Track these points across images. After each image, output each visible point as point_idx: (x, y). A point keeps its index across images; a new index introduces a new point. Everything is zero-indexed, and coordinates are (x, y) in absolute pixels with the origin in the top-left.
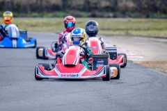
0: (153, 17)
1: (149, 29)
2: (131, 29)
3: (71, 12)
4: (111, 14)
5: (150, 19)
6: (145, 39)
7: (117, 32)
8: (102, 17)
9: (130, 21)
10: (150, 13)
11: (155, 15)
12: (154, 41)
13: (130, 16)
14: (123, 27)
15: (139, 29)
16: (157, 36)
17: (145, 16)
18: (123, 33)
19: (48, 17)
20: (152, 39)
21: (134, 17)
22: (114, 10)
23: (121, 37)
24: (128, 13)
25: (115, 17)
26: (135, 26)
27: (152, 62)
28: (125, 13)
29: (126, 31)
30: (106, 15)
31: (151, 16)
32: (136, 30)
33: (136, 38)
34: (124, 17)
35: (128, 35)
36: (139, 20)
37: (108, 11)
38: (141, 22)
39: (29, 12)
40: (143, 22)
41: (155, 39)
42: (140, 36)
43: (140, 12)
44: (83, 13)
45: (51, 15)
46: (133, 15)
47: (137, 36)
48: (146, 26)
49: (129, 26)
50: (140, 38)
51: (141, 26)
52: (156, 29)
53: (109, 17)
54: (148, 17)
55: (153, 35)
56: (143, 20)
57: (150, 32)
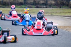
0: (63, 8)
1: (61, 13)
2: (53, 13)
3: (28, 5)
4: (45, 7)
5: (61, 9)
6: (59, 17)
7: (47, 14)
8: (41, 7)
9: (53, 9)
10: (61, 6)
11: (64, 7)
12: (63, 18)
13: (53, 7)
14: (50, 12)
15: (57, 13)
16: (64, 16)
17: (59, 7)
18: (50, 14)
19: (18, 8)
20: (62, 17)
21: (55, 8)
22: (46, 5)
23: (49, 16)
24: (52, 6)
25: (46, 7)
26: (55, 11)
27: (62, 27)
28: (50, 6)
29: (51, 14)
30: (43, 7)
31: (62, 7)
32: (55, 13)
33: (55, 16)
34: (50, 8)
35: (52, 15)
36: (57, 9)
37: (43, 5)
38: (57, 10)
39: (10, 5)
40: (58, 10)
41: (63, 17)
42: (57, 16)
43: (57, 5)
44: (33, 6)
45: (19, 7)
46: (54, 7)
47: (56, 16)
48: (60, 11)
49: (52, 11)
50: (57, 17)
51: (57, 11)
52: (64, 13)
53: (44, 8)
54: (60, 8)
55: (62, 15)
56: (58, 9)
57: (61, 14)
